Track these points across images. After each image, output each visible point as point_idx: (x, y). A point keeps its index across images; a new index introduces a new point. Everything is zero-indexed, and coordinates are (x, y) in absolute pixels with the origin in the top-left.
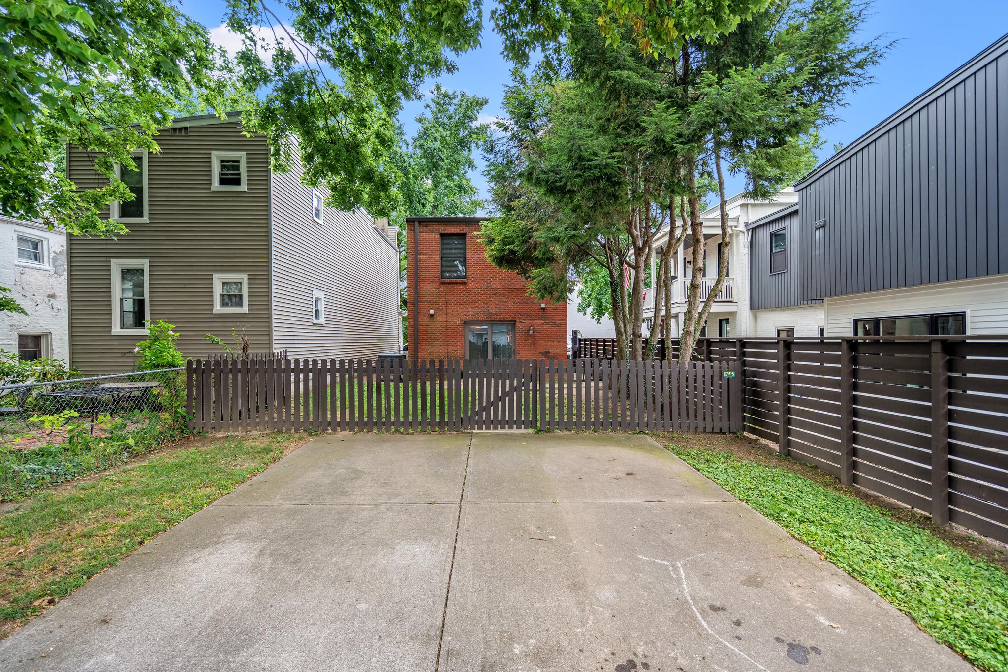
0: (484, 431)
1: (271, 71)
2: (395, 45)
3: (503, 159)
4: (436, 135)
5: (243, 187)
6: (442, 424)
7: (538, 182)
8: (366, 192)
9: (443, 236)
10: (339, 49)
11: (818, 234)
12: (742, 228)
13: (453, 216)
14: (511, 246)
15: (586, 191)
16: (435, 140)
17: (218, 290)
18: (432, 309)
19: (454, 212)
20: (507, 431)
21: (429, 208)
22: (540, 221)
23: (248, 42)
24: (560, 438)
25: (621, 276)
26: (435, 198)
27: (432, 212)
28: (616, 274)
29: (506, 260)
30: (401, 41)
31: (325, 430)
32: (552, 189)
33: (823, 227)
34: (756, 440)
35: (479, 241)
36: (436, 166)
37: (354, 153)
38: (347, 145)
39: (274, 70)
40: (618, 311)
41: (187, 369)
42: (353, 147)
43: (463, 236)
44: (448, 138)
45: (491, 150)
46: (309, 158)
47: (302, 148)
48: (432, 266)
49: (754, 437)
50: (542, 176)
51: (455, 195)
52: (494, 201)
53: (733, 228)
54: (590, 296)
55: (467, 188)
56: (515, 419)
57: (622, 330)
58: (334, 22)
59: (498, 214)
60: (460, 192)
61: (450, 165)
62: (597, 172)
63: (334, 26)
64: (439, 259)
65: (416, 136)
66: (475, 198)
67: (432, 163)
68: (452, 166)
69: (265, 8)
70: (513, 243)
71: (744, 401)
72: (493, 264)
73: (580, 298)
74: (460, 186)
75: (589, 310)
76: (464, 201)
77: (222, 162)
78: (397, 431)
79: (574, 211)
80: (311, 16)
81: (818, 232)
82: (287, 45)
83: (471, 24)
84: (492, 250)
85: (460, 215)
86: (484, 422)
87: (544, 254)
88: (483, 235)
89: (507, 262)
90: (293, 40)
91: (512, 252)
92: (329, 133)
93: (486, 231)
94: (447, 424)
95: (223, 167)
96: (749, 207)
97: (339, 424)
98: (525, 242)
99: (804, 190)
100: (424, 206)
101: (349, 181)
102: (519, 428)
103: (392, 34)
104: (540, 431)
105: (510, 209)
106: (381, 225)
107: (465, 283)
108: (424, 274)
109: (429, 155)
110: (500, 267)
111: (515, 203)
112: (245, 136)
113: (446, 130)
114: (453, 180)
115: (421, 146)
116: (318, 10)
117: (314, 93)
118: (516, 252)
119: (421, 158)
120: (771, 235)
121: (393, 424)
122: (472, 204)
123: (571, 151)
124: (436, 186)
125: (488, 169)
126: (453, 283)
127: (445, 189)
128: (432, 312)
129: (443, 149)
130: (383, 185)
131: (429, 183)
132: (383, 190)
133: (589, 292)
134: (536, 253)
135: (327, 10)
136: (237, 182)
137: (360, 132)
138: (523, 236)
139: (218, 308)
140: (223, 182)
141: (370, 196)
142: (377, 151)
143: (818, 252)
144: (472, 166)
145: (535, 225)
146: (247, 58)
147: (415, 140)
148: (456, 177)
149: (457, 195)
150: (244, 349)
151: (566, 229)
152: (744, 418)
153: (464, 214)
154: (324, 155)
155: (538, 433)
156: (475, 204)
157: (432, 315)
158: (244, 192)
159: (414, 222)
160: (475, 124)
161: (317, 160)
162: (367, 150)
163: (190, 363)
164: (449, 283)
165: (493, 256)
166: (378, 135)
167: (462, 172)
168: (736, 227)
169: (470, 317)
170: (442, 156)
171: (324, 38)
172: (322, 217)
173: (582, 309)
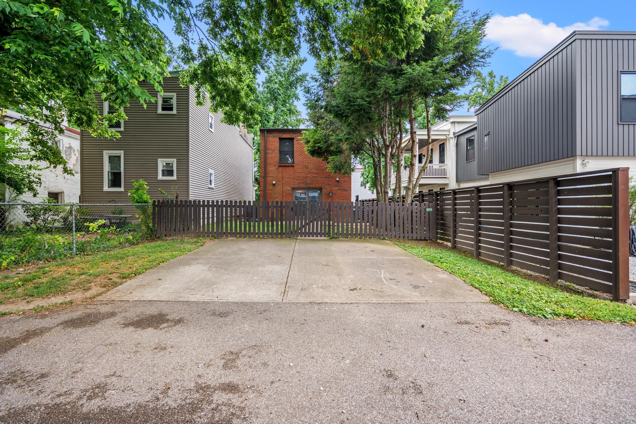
0: (303, 238)
1: (196, 55)
2: (257, 40)
3: (315, 97)
4: (277, 80)
5: (174, 112)
6: (282, 234)
7: (330, 112)
8: (242, 115)
9: (280, 139)
10: (229, 44)
11: (486, 139)
12: (452, 135)
13: (285, 128)
14: (319, 145)
15: (355, 115)
16: (276, 83)
17: (160, 168)
18: (274, 181)
19: (286, 126)
20: (315, 238)
21: (271, 123)
22: (333, 130)
23: (185, 40)
24: (341, 241)
25: (379, 161)
26: (275, 117)
27: (273, 126)
28: (376, 160)
29: (316, 152)
30: (260, 37)
31: (222, 236)
32: (337, 115)
33: (488, 135)
34: (442, 243)
35: (301, 142)
36: (276, 99)
37: (237, 96)
38: (233, 91)
39: (198, 54)
40: (377, 180)
41: (153, 205)
42: (236, 92)
43: (293, 139)
44: (284, 82)
45: (309, 92)
46: (213, 98)
47: (210, 93)
48: (274, 156)
49: (441, 242)
50: (332, 109)
51: (287, 115)
52: (310, 120)
53: (447, 136)
54: (367, 176)
55: (294, 111)
56: (319, 232)
57: (380, 191)
58: (228, 31)
59: (312, 127)
60: (290, 113)
61: (284, 97)
62: (357, 107)
63: (228, 32)
64: (279, 152)
65: (264, 81)
66: (299, 117)
67: (274, 97)
68: (285, 98)
69: (195, 25)
70: (320, 143)
71: (437, 224)
72: (309, 155)
73: (362, 178)
74: (290, 110)
75: (368, 185)
76: (292, 119)
77: (163, 98)
78: (259, 237)
79: (348, 126)
80: (216, 27)
81: (486, 137)
82: (205, 42)
83: (296, 46)
84: (308, 147)
85: (290, 128)
86: (303, 233)
87: (336, 149)
88: (303, 139)
89: (317, 154)
90: (208, 39)
91: (320, 148)
92: (224, 86)
93: (305, 136)
94: (284, 234)
95: (163, 101)
96: (456, 123)
97: (229, 233)
98: (326, 142)
99: (480, 115)
100: (268, 122)
101: (234, 110)
102: (321, 236)
103: (255, 34)
104: (332, 238)
105: (318, 124)
106: (244, 133)
107: (293, 166)
108: (270, 161)
109: (272, 92)
110: (313, 156)
111: (320, 122)
112: (181, 87)
113: (282, 77)
114: (286, 107)
115: (268, 87)
116: (220, 24)
117: (217, 65)
118: (322, 147)
119: (267, 93)
120: (467, 139)
121: (257, 234)
122: (297, 121)
123: (345, 97)
124: (276, 110)
125: (306, 102)
126: (286, 166)
127: (281, 112)
128: (274, 182)
129: (280, 88)
130: (252, 112)
131: (271, 108)
132: (251, 115)
133: (367, 174)
134: (332, 148)
135: (224, 25)
136: (171, 109)
137: (239, 84)
138: (325, 139)
139: (160, 177)
140: (164, 109)
141: (244, 118)
142: (247, 94)
143: (486, 148)
144: (298, 99)
145: (331, 133)
146: (185, 49)
147: (264, 83)
148: (288, 105)
149: (288, 116)
150: (177, 197)
151: (344, 135)
152: (437, 233)
153: (293, 127)
154: (222, 97)
155: (330, 239)
156: (299, 121)
157: (274, 184)
158: (175, 114)
159: (264, 131)
160: (299, 73)
161: (218, 98)
162: (242, 94)
163: (154, 202)
164: (284, 166)
165: (309, 150)
166: (248, 86)
167: (291, 101)
168: (448, 135)
169: (296, 186)
170: (280, 92)
171: (222, 38)
172: (213, 128)
173: (363, 184)
